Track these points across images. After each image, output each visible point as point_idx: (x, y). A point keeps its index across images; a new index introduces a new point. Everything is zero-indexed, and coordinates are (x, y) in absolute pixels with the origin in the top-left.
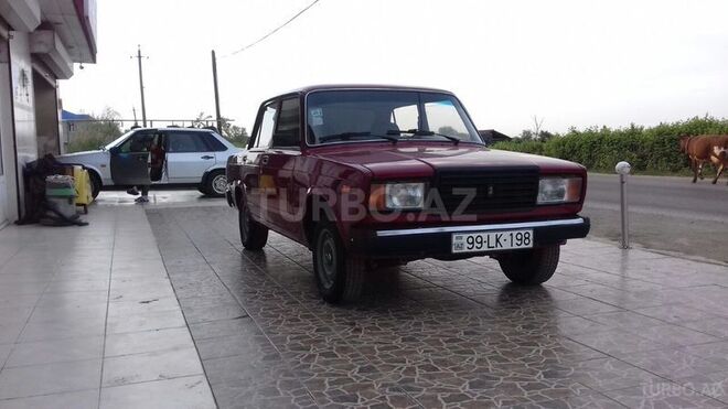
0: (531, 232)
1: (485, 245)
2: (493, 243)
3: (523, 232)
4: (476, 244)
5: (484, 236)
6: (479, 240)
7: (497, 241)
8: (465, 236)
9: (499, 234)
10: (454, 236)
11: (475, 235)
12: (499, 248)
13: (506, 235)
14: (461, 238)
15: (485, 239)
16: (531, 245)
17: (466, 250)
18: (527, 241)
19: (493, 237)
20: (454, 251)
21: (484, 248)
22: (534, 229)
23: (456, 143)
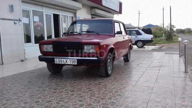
0: (76, 60)
1: (63, 62)
2: (65, 62)
3: (74, 60)
4: (60, 62)
5: (63, 60)
7: (66, 61)
8: (58, 59)
9: (67, 60)
10: (55, 59)
11: (60, 59)
12: (67, 63)
13: (69, 60)
14: (57, 60)
15: (63, 61)
16: (76, 64)
17: (58, 63)
18: (75, 62)
19: (65, 60)
20: (55, 63)
21: (63, 63)
22: (78, 60)
23: (99, 34)
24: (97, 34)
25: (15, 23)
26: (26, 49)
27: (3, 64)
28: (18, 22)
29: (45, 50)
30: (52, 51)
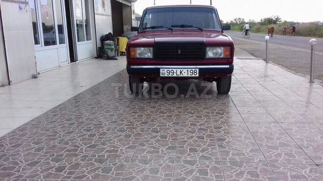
0: (198, 70)
2: (179, 73)
3: (193, 70)
4: (171, 73)
5: (175, 70)
6: (172, 72)
7: (181, 73)
8: (166, 70)
9: (182, 70)
10: (161, 70)
11: (170, 70)
12: (182, 76)
13: (185, 70)
14: (164, 71)
16: (197, 75)
17: (166, 76)
18: (195, 74)
19: (179, 71)
20: (161, 76)
21: (175, 75)
22: (200, 69)
23: (202, 30)
24: (200, 29)
25: (20, 8)
26: (37, 54)
27: (9, 84)
28: (24, 5)
29: (138, 56)
30: (151, 57)
